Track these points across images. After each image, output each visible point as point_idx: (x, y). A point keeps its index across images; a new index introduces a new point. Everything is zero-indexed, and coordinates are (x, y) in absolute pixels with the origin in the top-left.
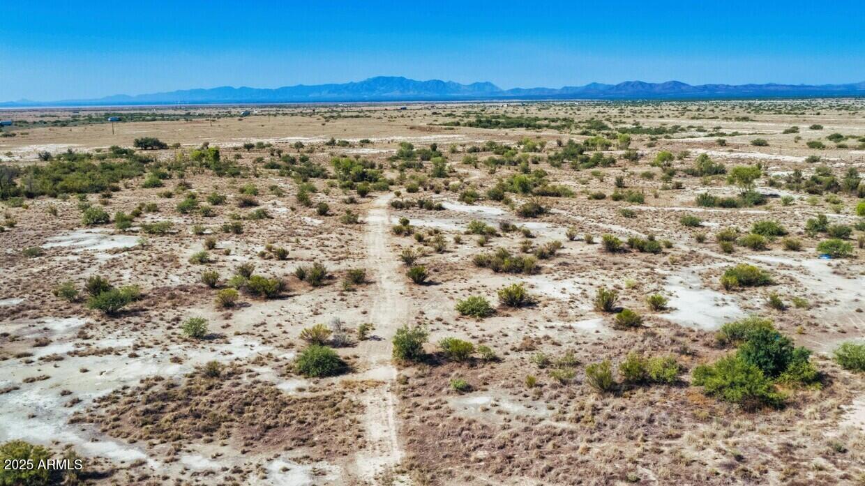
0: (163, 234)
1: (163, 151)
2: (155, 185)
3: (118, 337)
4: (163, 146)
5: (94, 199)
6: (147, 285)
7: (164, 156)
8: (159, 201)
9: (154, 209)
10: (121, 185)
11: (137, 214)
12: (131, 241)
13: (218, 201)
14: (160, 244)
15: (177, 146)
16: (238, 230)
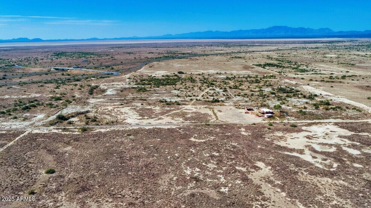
0: (182, 91)
1: (183, 74)
2: (182, 84)
3: (179, 98)
4: (183, 73)
5: (174, 86)
6: (181, 95)
7: (183, 76)
8: (182, 87)
9: (181, 88)
10: (177, 84)
11: (180, 89)
12: (179, 92)
13: (189, 87)
14: (182, 92)
15: (186, 73)
16: (190, 91)
